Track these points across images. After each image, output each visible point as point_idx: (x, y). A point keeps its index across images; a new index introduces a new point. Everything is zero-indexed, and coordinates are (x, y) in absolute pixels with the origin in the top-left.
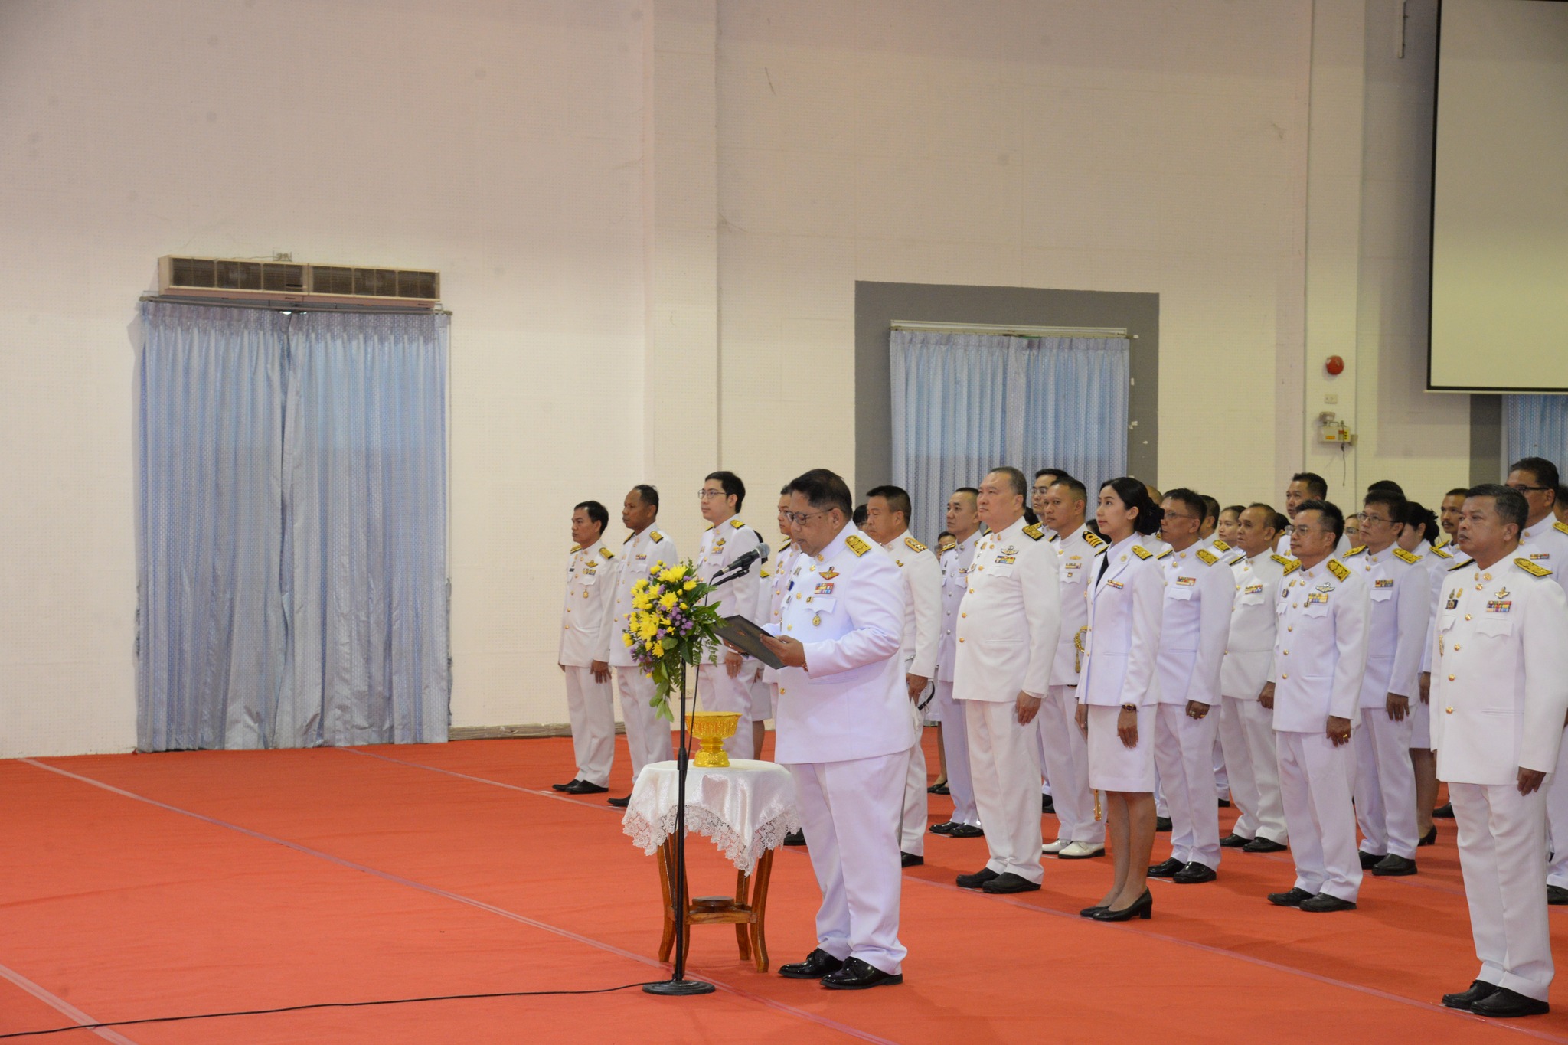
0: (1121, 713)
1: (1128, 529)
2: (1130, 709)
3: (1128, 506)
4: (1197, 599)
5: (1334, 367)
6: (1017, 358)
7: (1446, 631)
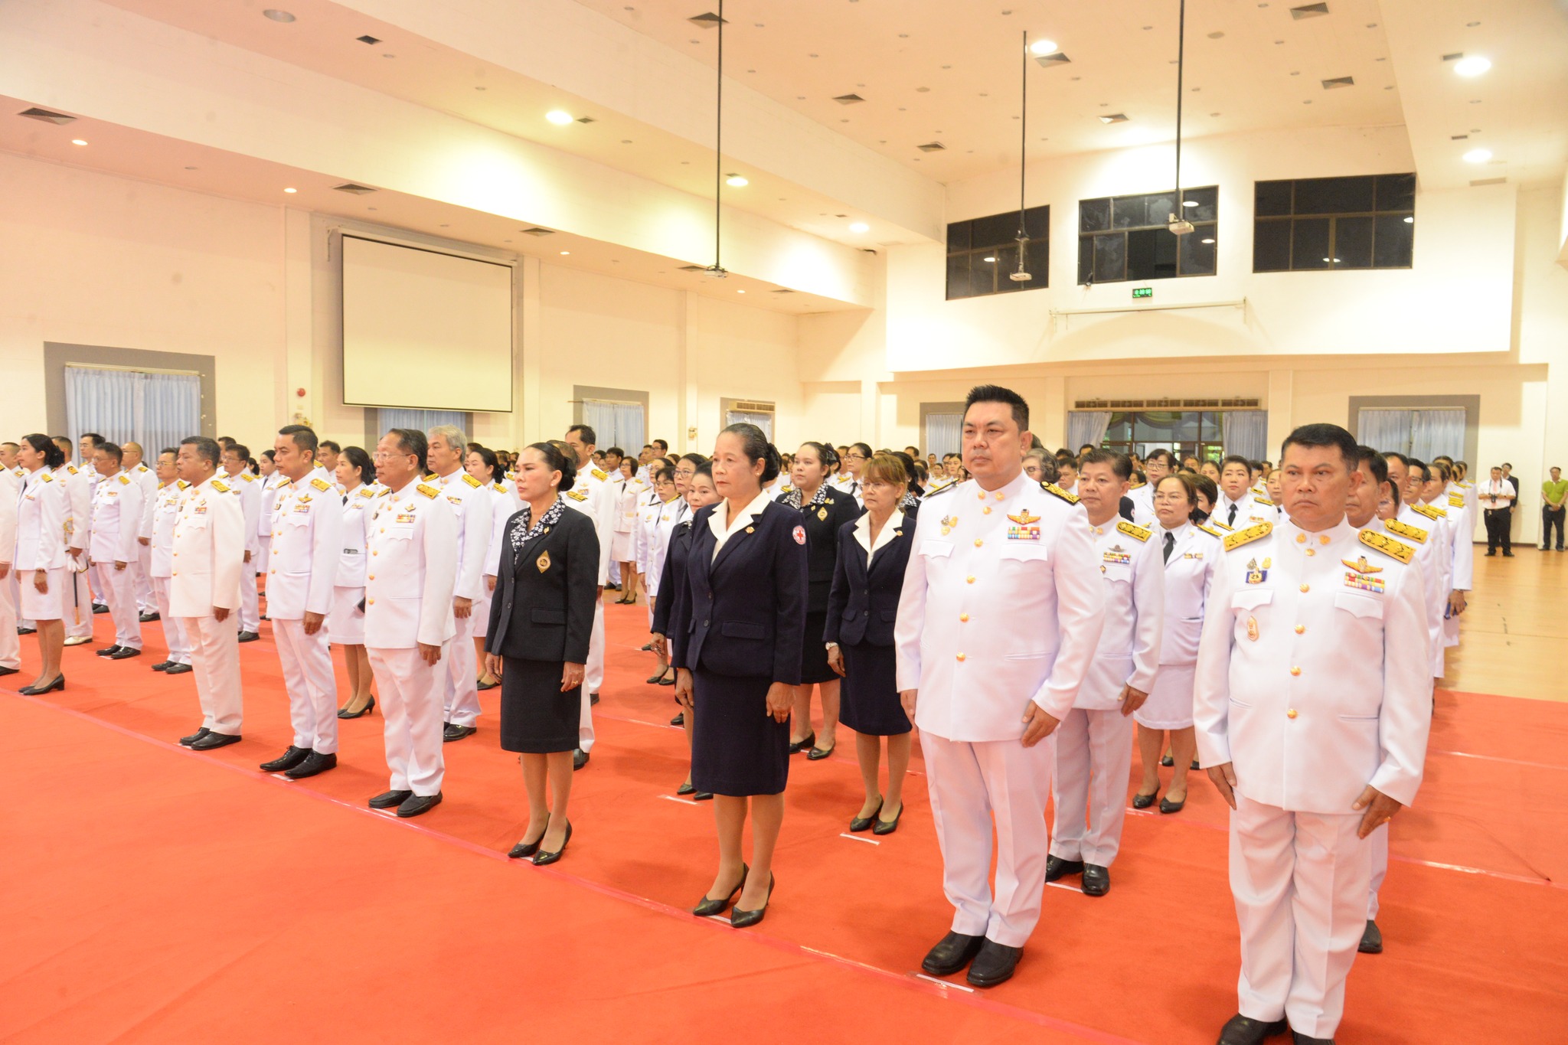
0: (36, 575)
1: (41, 463)
2: (41, 572)
3: (38, 450)
4: (117, 504)
5: (301, 393)
6: (139, 384)
7: (176, 525)
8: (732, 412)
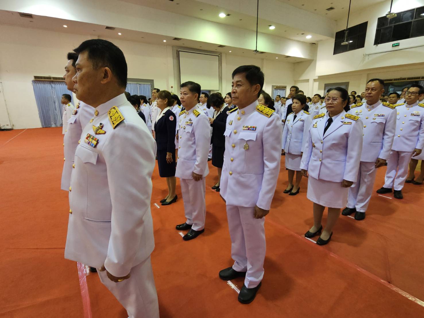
6: (138, 86)
8: (275, 89)
